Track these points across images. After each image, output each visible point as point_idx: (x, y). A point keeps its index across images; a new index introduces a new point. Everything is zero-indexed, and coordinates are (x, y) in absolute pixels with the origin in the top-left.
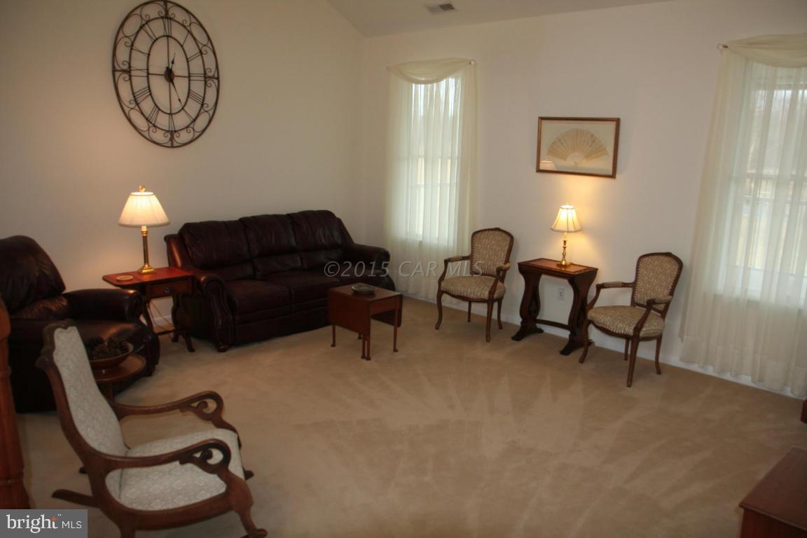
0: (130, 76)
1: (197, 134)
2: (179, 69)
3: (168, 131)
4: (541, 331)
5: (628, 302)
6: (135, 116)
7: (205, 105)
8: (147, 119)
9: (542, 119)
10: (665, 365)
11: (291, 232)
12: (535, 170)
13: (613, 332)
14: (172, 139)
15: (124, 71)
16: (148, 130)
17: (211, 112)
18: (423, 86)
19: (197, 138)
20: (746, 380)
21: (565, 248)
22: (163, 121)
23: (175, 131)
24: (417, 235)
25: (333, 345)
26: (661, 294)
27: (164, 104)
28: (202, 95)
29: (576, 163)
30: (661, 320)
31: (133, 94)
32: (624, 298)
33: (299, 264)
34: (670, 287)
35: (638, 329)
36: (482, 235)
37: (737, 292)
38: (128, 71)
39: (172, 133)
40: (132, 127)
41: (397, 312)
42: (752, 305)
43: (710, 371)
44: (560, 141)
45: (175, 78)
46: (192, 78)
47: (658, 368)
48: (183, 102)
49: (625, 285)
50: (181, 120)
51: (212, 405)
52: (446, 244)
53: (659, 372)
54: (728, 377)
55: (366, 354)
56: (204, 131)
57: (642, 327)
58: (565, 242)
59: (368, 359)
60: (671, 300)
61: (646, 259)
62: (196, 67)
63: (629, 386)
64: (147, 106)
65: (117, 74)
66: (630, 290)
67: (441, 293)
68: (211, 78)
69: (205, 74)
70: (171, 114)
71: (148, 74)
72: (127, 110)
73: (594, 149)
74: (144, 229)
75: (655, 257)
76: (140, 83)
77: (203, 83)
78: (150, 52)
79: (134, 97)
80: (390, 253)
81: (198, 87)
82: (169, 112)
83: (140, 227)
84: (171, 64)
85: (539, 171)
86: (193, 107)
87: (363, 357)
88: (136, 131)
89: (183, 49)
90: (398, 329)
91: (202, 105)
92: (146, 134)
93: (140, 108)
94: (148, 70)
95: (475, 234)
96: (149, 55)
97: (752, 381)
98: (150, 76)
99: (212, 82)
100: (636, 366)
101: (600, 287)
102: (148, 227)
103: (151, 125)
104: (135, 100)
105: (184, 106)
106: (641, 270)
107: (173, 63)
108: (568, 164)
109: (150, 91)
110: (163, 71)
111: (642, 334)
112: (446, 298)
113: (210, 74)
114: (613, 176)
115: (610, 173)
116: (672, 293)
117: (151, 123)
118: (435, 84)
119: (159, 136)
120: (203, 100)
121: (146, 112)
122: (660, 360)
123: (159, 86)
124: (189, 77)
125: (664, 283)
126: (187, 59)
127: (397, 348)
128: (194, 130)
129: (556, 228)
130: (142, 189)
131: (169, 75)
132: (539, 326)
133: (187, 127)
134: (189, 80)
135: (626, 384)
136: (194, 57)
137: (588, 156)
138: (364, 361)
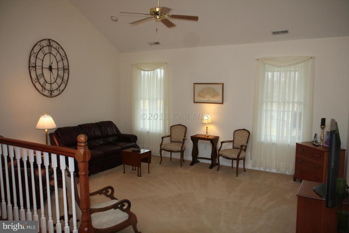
0: (36, 69)
1: (60, 92)
2: (54, 66)
3: (50, 91)
4: (199, 162)
5: (232, 148)
6: (37, 85)
7: (64, 80)
8: (42, 86)
9: (195, 84)
10: (246, 169)
11: (98, 130)
12: (193, 102)
13: (230, 158)
14: (51, 94)
15: (33, 67)
16: (42, 90)
17: (66, 83)
18: (147, 72)
19: (61, 93)
20: (274, 171)
21: (207, 130)
22: (48, 86)
23: (53, 91)
24: (146, 129)
25: (124, 173)
26: (244, 143)
27: (48, 80)
28: (63, 76)
29: (208, 99)
30: (244, 152)
31: (37, 76)
32: (230, 146)
33: (102, 142)
34: (246, 141)
35: (238, 156)
36: (174, 127)
37: (269, 141)
38: (35, 67)
39: (51, 91)
40: (36, 89)
41: (149, 158)
42: (274, 144)
43: (262, 169)
44: (202, 91)
45: (53, 69)
46: (59, 69)
47: (245, 170)
48: (55, 79)
49: (230, 141)
50: (55, 86)
51: (110, 191)
52: (159, 132)
53: (245, 171)
54: (268, 170)
55: (139, 175)
56: (63, 90)
57: (240, 155)
58: (207, 128)
59: (140, 176)
60: (247, 145)
61: (237, 132)
62: (60, 65)
63: (237, 176)
64: (42, 81)
65: (31, 68)
66: (232, 143)
67: (161, 150)
68: (66, 69)
69: (64, 68)
70: (51, 84)
71: (43, 68)
72: (34, 82)
73: (215, 94)
74: (46, 130)
75: (240, 131)
76: (39, 72)
77: (63, 71)
78: (43, 59)
79: (37, 77)
80: (137, 136)
81: (61, 73)
82: (50, 83)
83: (45, 130)
84: (51, 64)
85: (194, 102)
86: (59, 81)
87: (138, 176)
88: (37, 91)
89: (56, 58)
90: (150, 164)
91: (63, 80)
92: (41, 92)
93: (39, 82)
94: (42, 66)
95: (171, 127)
96: (43, 60)
97: (276, 170)
98: (43, 69)
99: (66, 71)
100: (239, 171)
101: (222, 143)
102: (48, 130)
103: (43, 88)
104: (37, 78)
105: (56, 80)
106: (235, 136)
107: (52, 63)
108: (205, 99)
109: (43, 75)
110: (48, 67)
111: (240, 157)
112: (163, 151)
113: (65, 68)
114: (222, 103)
115: (221, 102)
116: (247, 143)
117: (43, 87)
118: (152, 71)
119: (46, 93)
120: (63, 78)
121: (42, 83)
122: (245, 168)
123: (46, 72)
124: (58, 69)
125: (244, 140)
126: (57, 62)
127: (150, 172)
128: (60, 90)
129: (204, 123)
130: (46, 114)
131: (50, 68)
132: (199, 160)
133: (57, 89)
134: (58, 70)
135: (236, 176)
136: (60, 61)
137: (213, 96)
138: (139, 177)
